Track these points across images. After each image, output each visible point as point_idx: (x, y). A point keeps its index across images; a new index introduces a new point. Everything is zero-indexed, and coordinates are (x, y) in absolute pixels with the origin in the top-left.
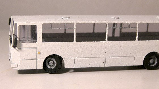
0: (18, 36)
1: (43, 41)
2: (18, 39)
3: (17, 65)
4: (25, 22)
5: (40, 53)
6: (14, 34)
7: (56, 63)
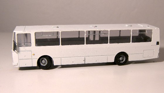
0: (16, 42)
1: (36, 46)
2: (17, 45)
3: (17, 64)
4: (22, 31)
5: (34, 55)
6: (13, 41)
7: (47, 61)
